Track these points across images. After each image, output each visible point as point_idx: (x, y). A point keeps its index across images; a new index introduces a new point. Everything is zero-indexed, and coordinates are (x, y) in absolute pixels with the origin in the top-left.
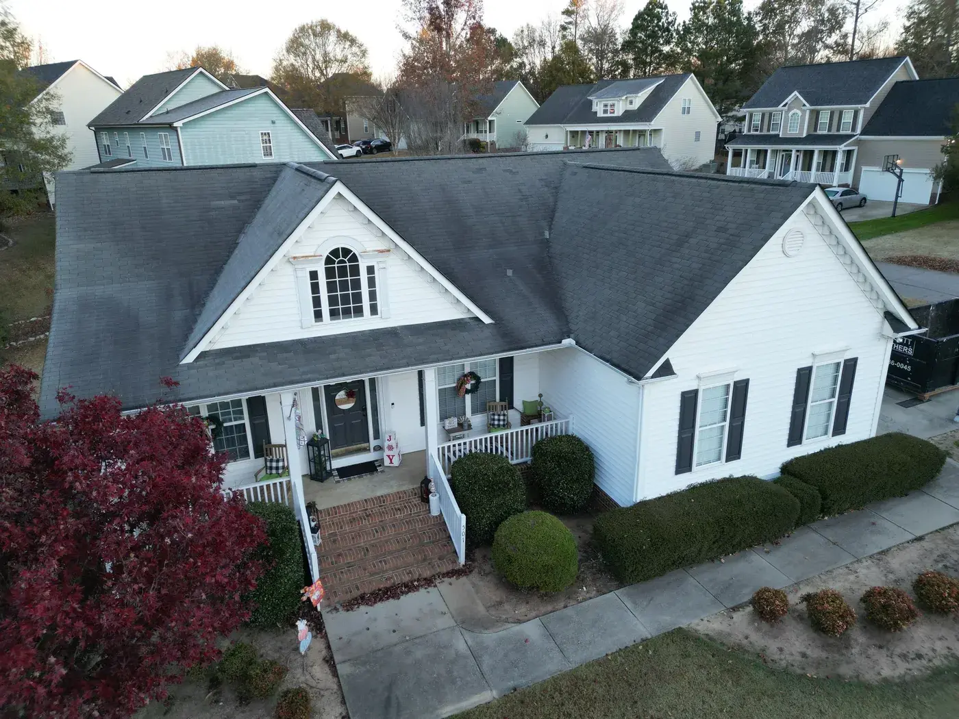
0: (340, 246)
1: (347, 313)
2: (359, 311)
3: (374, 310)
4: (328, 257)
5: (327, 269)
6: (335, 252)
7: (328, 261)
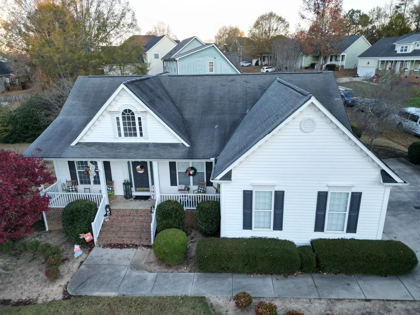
0: (127, 108)
1: (131, 135)
2: (135, 135)
3: (141, 135)
4: (123, 112)
5: (123, 117)
6: (125, 111)
7: (123, 114)
